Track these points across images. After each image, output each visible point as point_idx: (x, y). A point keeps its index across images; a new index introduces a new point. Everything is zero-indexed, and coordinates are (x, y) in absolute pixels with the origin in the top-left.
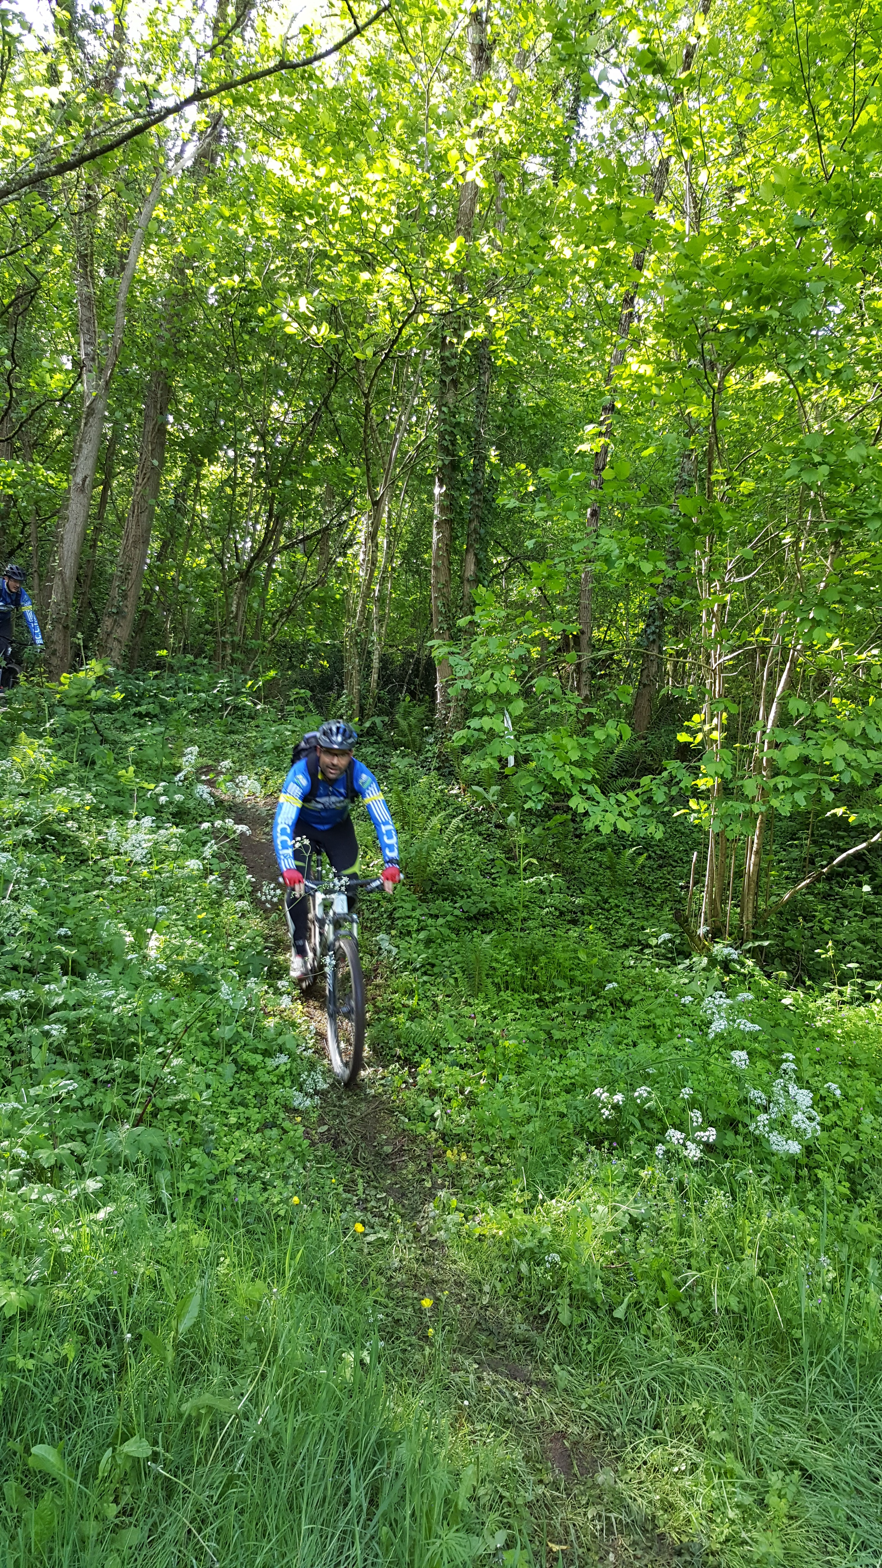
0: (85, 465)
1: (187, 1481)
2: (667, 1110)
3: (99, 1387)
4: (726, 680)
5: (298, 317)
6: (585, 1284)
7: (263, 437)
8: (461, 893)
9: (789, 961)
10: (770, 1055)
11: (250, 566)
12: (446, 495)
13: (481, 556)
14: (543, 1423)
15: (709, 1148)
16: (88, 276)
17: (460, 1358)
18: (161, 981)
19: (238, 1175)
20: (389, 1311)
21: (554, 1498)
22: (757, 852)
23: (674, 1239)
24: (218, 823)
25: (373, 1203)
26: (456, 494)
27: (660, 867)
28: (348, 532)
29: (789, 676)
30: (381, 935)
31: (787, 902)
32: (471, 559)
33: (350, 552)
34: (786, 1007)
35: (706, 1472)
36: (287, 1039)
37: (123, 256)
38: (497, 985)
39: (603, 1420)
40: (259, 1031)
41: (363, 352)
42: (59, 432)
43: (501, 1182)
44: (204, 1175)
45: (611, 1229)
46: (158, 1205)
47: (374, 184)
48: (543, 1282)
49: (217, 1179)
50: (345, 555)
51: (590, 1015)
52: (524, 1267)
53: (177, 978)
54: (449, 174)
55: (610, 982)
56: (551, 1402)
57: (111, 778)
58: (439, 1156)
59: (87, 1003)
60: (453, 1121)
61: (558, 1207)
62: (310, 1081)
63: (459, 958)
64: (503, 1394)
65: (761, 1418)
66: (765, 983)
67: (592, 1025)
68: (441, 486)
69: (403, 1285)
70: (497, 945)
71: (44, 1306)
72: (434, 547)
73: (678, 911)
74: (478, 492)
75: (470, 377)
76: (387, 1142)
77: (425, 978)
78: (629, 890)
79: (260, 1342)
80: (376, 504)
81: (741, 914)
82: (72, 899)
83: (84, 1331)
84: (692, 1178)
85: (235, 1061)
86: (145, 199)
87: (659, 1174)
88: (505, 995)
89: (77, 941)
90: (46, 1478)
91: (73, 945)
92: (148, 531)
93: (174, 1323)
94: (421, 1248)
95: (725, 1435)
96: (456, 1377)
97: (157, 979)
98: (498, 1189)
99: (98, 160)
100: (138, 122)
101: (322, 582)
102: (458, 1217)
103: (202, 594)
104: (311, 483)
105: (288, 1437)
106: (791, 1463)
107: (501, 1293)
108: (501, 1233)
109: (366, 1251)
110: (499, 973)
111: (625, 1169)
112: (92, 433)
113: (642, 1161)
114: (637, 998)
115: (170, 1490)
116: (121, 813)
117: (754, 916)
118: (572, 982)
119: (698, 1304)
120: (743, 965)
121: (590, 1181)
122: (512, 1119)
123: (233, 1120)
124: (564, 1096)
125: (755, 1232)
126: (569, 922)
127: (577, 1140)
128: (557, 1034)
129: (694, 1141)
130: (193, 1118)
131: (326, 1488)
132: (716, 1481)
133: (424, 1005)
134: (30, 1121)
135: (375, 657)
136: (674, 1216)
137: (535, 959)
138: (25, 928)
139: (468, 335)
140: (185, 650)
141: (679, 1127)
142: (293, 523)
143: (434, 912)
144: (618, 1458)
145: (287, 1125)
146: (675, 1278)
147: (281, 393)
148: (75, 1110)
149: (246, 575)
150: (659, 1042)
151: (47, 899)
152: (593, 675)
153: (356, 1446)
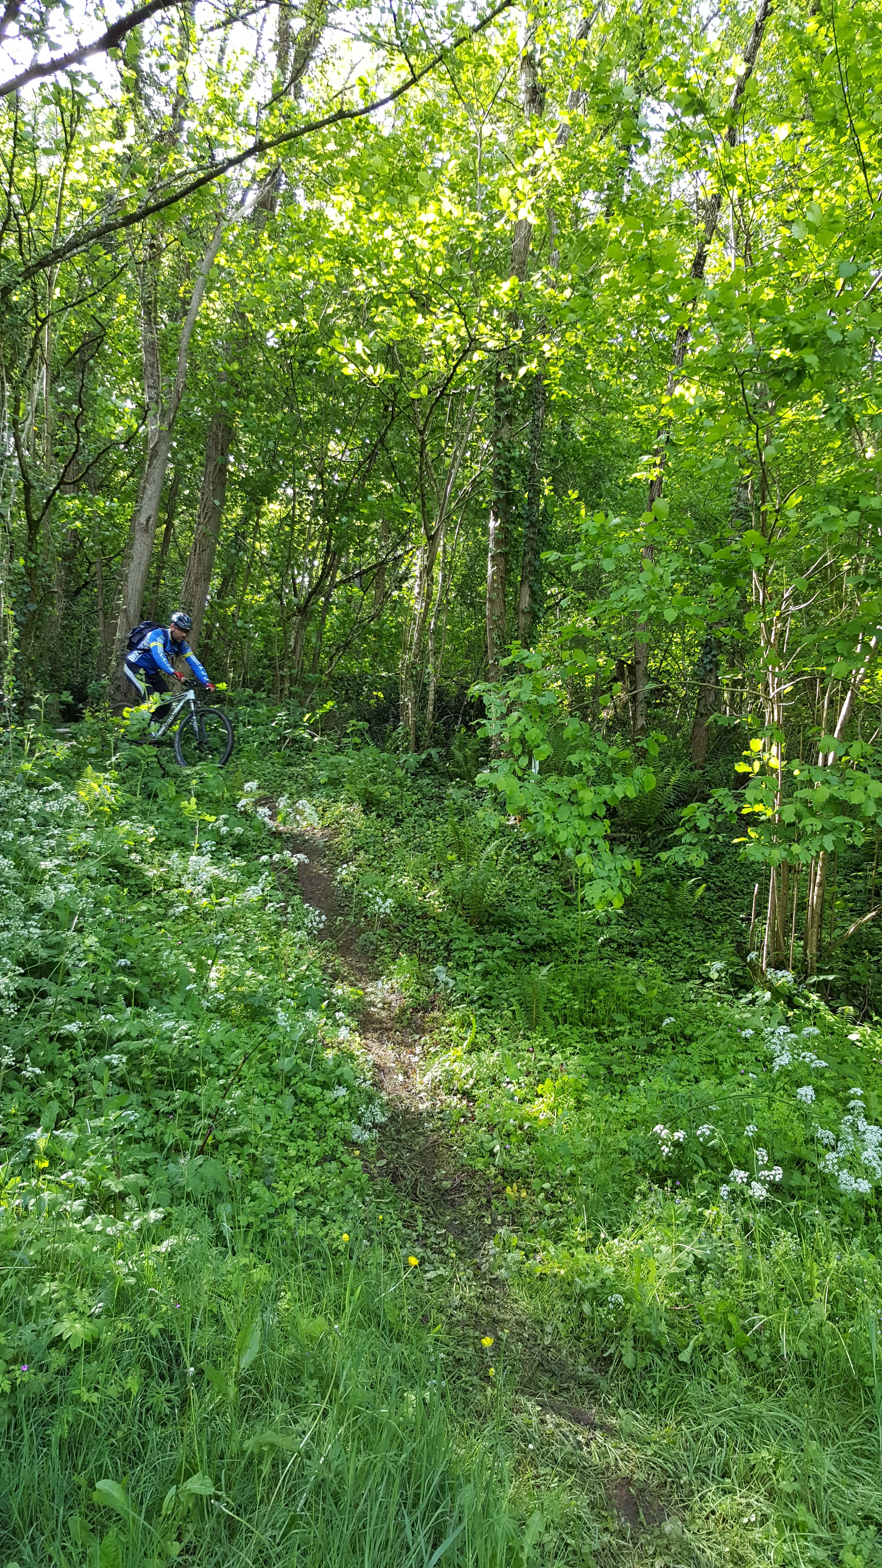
0: (149, 506)
1: (249, 1520)
2: (731, 1149)
3: (162, 1422)
4: (786, 709)
5: (354, 358)
6: (649, 1326)
7: (320, 475)
8: (519, 925)
9: (855, 996)
10: (837, 1092)
11: (307, 601)
12: (500, 529)
13: (536, 587)
14: (607, 1468)
15: (774, 1187)
16: (151, 321)
17: (523, 1400)
18: (220, 1011)
19: (297, 1208)
20: (451, 1350)
21: (620, 1547)
22: (820, 884)
23: (740, 1281)
24: (276, 857)
25: (433, 1239)
26: (510, 527)
27: (720, 898)
28: (404, 566)
29: (850, 705)
30: (438, 967)
31: (853, 935)
32: (526, 591)
33: (405, 585)
34: (853, 1043)
35: (777, 1524)
36: (346, 1070)
37: (186, 302)
38: (554, 1018)
39: (669, 1467)
40: (317, 1063)
41: (418, 392)
42: (123, 474)
43: (562, 1220)
44: (264, 1209)
45: (676, 1270)
46: (219, 1238)
47: (428, 225)
48: (606, 1323)
49: (277, 1212)
50: (400, 588)
51: (651, 1050)
52: (586, 1307)
53: (237, 1009)
54: (502, 214)
55: (669, 1015)
56: (616, 1447)
57: (172, 810)
58: (499, 1192)
59: (150, 1034)
60: (512, 1157)
61: (621, 1246)
62: (368, 1114)
63: (516, 990)
64: (567, 1437)
65: (833, 1469)
66: (830, 1018)
67: (653, 1060)
68: (496, 520)
69: (465, 1324)
70: (555, 978)
71: (108, 1337)
72: (489, 580)
73: (740, 944)
74: (533, 525)
75: (525, 411)
76: (446, 1178)
77: (483, 1011)
78: (688, 922)
79: (321, 1379)
80: (432, 539)
81: (805, 947)
82: (135, 930)
83: (147, 1365)
84: (759, 1218)
85: (294, 1093)
86: (206, 247)
87: (724, 1214)
88: (564, 1028)
89: (138, 971)
90: (110, 1513)
91: (136, 976)
92: (209, 568)
93: (235, 1358)
94: (482, 1286)
95: (796, 1485)
96: (519, 1419)
97: (217, 1010)
98: (559, 1227)
99: (162, 211)
100: (201, 174)
101: (378, 616)
102: (518, 1255)
103: (262, 630)
104: (369, 519)
105: (350, 1477)
106: (866, 1517)
107: (563, 1334)
108: (562, 1272)
109: (426, 1288)
110: (557, 1006)
111: (689, 1209)
112: (156, 474)
113: (706, 1201)
114: (698, 1033)
115: (232, 1528)
116: (183, 845)
117: (818, 950)
118: (632, 1015)
119: (766, 1350)
120: (807, 999)
121: (653, 1221)
122: (573, 1156)
123: (292, 1153)
124: (626, 1133)
125: (824, 1275)
126: (628, 954)
127: (639, 1178)
128: (616, 1070)
129: (759, 1180)
130: (253, 1151)
131: (388, 1531)
132: (787, 1534)
133: (483, 1038)
134: (94, 1152)
135: (431, 688)
136: (739, 1258)
137: (594, 993)
138: (91, 959)
139: (522, 372)
140: (245, 685)
141: (741, 1166)
142: (349, 558)
143: (491, 943)
144: (685, 1508)
145: (346, 1158)
146: (741, 1322)
147: (338, 431)
148: (137, 1141)
149: (304, 611)
150: (722, 1079)
151: (111, 930)
152: (649, 704)
153: (419, 1487)
